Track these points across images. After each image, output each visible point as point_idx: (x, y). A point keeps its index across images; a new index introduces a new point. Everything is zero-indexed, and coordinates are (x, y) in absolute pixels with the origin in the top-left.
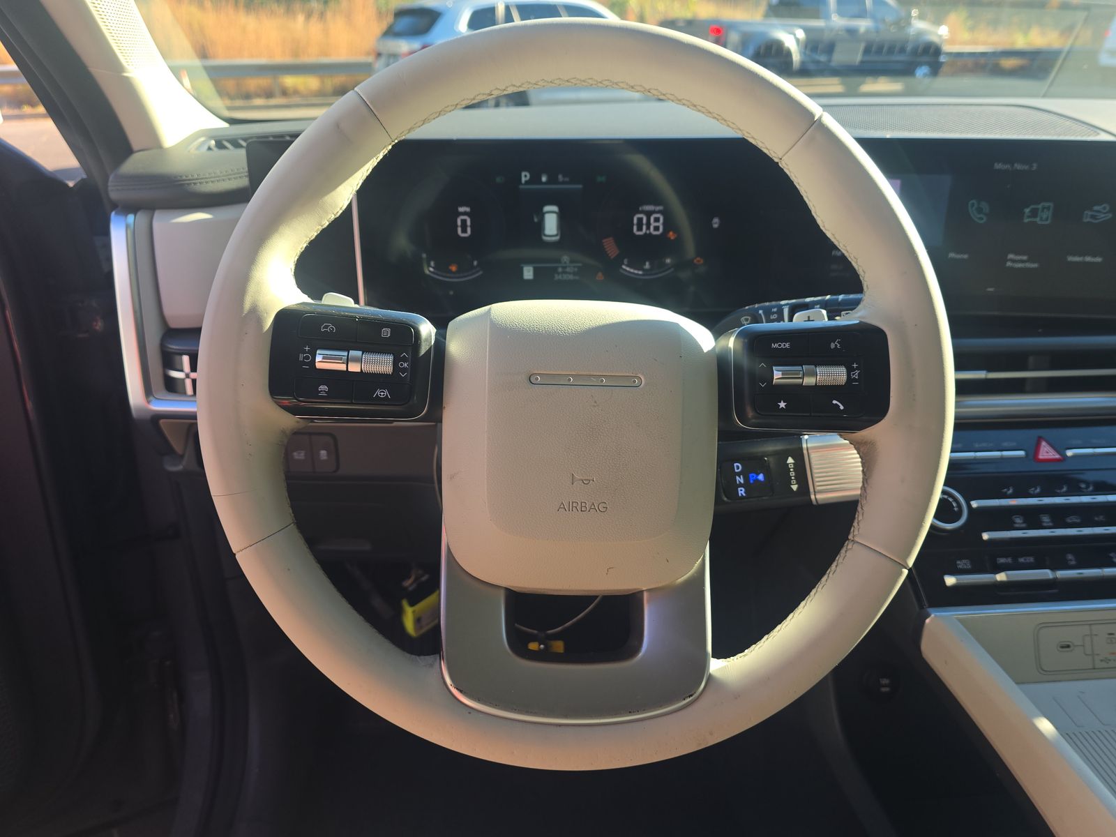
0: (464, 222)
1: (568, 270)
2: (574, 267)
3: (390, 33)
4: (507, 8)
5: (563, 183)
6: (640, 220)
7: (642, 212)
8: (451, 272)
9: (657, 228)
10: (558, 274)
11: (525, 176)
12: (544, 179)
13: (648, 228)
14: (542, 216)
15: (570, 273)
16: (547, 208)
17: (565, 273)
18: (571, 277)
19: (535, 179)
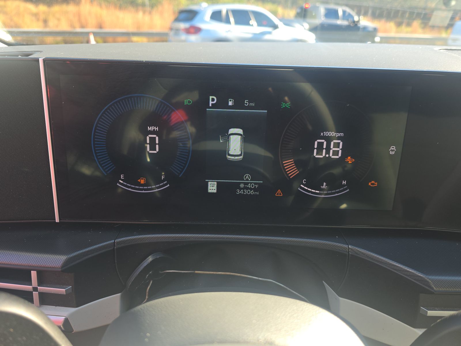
0: (152, 140)
1: (249, 186)
2: (255, 184)
3: (177, 20)
4: (227, 11)
5: (249, 108)
6: (320, 145)
7: (323, 138)
8: (139, 184)
9: (336, 153)
10: (240, 189)
11: (213, 100)
12: (230, 103)
13: (328, 152)
14: (227, 137)
15: (251, 189)
16: (232, 131)
17: (247, 188)
18: (252, 192)
19: (222, 103)
